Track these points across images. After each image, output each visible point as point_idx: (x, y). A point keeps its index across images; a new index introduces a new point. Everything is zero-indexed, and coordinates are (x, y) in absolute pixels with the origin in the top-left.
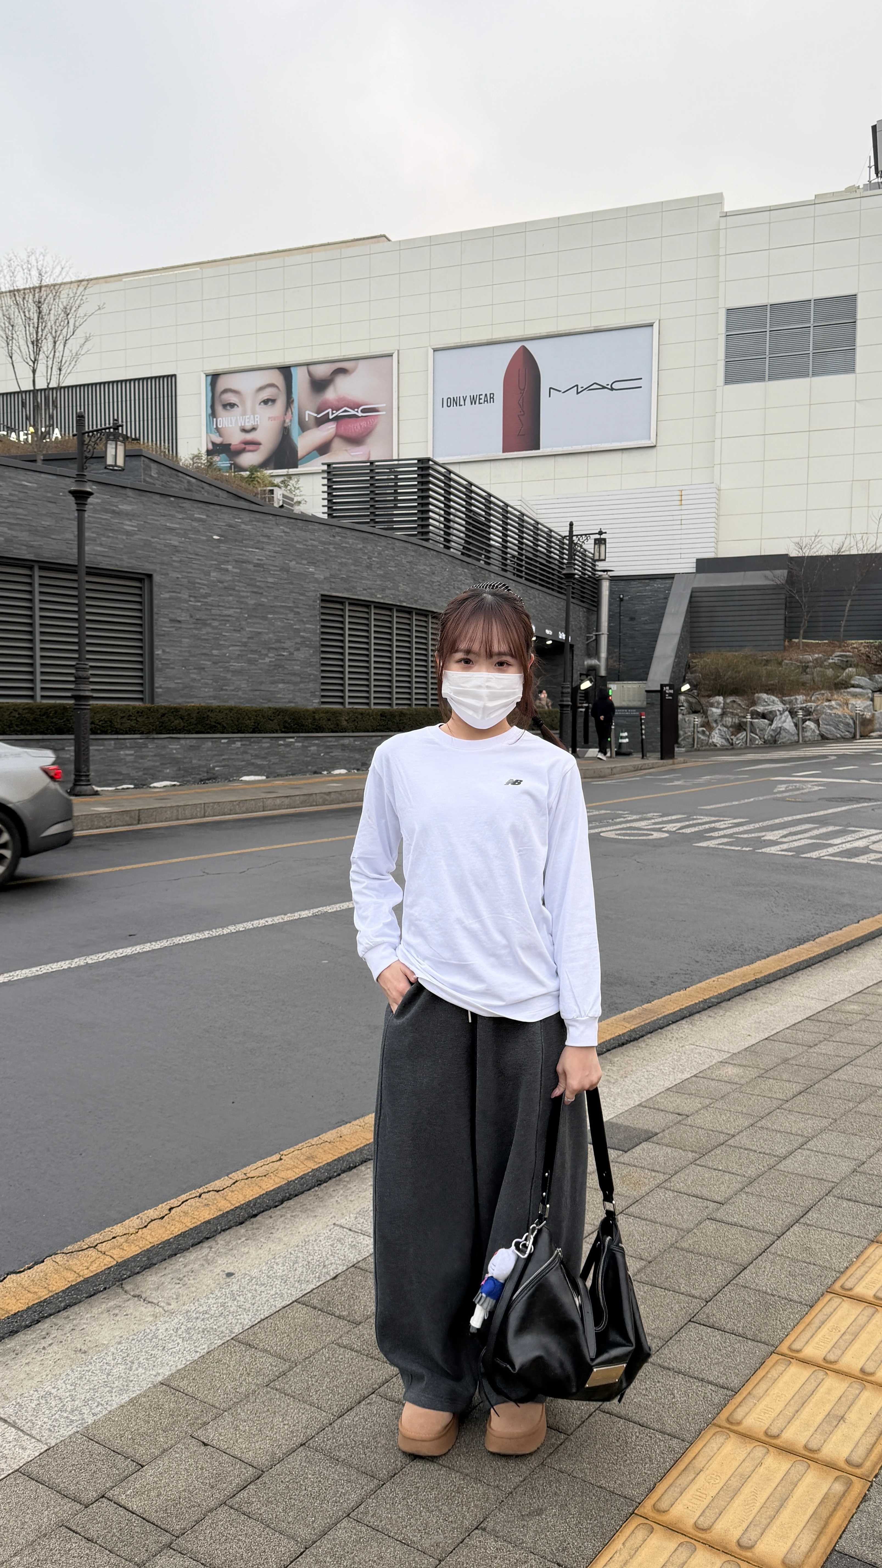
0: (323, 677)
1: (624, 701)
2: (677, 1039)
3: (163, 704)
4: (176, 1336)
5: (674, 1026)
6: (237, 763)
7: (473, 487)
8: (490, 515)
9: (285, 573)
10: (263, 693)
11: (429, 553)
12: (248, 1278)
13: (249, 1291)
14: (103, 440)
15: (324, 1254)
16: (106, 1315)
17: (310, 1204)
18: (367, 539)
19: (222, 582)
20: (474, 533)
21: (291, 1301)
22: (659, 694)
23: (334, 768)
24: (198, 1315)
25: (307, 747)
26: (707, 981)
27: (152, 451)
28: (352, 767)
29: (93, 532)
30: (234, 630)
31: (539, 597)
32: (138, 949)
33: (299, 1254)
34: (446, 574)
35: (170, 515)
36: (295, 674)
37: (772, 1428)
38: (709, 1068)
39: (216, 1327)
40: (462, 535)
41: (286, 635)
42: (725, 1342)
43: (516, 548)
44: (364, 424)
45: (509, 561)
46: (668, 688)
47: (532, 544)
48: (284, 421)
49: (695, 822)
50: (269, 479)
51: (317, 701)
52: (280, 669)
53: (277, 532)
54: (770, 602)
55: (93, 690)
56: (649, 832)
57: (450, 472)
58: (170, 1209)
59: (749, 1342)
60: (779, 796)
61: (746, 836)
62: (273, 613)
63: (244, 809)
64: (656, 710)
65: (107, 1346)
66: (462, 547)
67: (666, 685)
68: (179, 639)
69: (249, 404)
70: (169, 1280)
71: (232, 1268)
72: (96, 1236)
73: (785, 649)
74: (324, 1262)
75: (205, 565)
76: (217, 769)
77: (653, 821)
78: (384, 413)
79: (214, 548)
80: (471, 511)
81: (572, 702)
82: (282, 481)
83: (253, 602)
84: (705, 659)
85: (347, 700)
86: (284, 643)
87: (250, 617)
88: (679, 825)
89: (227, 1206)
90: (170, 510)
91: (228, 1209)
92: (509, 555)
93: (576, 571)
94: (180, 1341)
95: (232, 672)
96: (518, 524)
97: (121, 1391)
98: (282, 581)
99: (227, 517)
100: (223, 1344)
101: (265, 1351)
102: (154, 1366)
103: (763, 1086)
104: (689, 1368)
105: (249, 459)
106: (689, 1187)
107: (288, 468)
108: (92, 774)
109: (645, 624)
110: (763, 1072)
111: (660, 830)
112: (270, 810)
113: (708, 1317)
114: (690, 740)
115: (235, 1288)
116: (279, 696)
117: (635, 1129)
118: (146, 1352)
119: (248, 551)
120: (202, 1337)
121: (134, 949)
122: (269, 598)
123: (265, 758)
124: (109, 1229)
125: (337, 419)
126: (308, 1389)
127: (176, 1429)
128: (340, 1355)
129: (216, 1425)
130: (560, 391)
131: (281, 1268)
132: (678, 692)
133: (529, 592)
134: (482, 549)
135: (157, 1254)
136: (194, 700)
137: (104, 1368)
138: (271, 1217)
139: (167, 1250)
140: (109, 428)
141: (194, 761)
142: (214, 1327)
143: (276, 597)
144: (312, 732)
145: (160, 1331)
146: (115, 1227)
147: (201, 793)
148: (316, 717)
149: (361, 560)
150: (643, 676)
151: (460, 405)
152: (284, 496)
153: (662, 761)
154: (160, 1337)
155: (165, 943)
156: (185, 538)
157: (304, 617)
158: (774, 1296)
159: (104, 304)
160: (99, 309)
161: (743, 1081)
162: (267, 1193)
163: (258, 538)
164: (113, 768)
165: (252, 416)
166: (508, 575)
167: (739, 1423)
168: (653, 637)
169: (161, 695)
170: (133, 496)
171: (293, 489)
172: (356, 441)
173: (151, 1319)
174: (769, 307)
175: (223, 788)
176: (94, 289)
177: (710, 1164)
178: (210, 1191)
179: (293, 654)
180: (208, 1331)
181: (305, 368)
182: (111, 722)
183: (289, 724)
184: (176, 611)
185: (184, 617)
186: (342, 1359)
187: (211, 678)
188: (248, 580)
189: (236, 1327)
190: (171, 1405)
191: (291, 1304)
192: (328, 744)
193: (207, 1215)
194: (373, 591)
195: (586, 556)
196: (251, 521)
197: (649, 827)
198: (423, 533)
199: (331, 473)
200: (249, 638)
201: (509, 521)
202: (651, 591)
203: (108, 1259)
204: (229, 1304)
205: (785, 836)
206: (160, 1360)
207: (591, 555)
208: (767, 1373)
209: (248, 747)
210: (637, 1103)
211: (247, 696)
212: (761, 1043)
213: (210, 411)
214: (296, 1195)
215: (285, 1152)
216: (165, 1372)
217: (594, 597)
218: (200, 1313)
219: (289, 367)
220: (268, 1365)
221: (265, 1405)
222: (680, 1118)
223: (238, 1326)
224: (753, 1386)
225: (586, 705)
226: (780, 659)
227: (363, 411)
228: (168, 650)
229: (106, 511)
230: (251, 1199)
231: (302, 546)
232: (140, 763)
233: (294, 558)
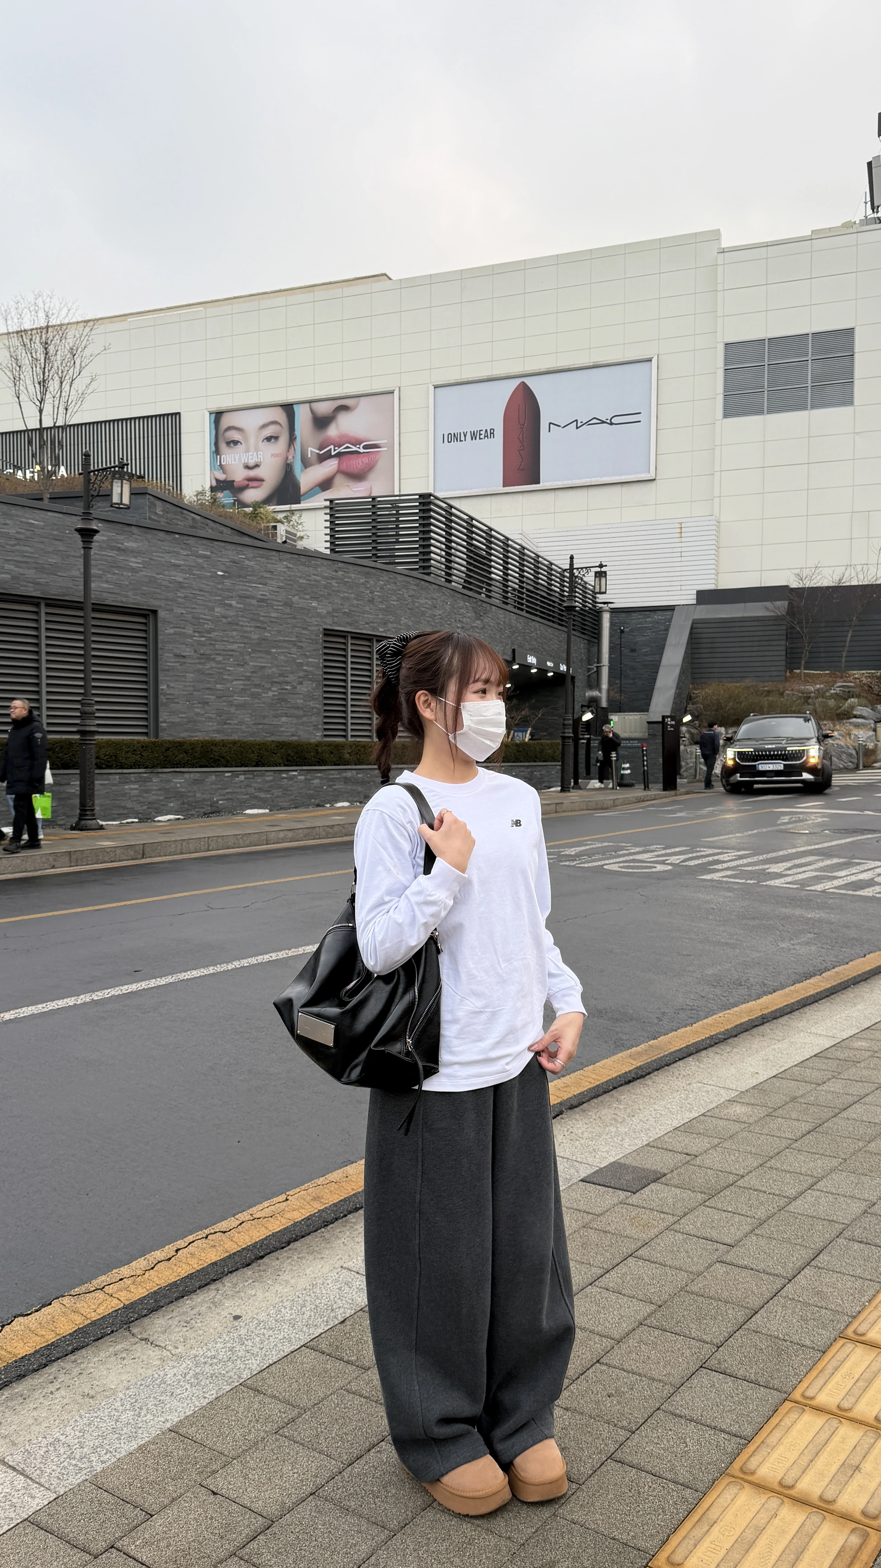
0: (325, 711)
1: (626, 732)
2: (684, 1076)
3: (167, 738)
4: (184, 1381)
5: (680, 1063)
6: (240, 797)
7: (474, 522)
8: (491, 548)
9: (288, 608)
10: (266, 727)
11: (430, 587)
12: (256, 1322)
13: (257, 1335)
14: (109, 478)
15: (332, 1297)
16: (113, 1359)
17: (317, 1246)
18: (369, 574)
19: (225, 617)
20: (475, 566)
21: (299, 1346)
22: (661, 725)
23: (337, 802)
24: (206, 1360)
25: (310, 780)
26: (714, 1017)
27: (157, 489)
28: (355, 799)
29: (99, 570)
30: (238, 665)
31: (540, 630)
32: (143, 985)
33: (307, 1298)
34: (448, 607)
35: (174, 552)
36: (298, 708)
37: (786, 1478)
38: (717, 1107)
39: (224, 1372)
40: (463, 569)
41: (288, 669)
42: (737, 1389)
43: (517, 581)
44: (365, 460)
45: (509, 594)
46: (669, 719)
47: (532, 577)
48: (287, 458)
49: (698, 854)
50: (273, 515)
51: (320, 734)
52: (283, 703)
53: (280, 567)
54: (771, 633)
55: (98, 725)
56: (652, 865)
57: (451, 507)
58: (177, 1251)
59: (762, 1389)
60: (783, 827)
61: (750, 868)
62: (277, 647)
63: (247, 843)
64: (657, 741)
65: (114, 1392)
66: (463, 581)
67: (668, 717)
68: (184, 674)
69: (252, 441)
70: (176, 1323)
71: (239, 1311)
72: (103, 1278)
73: (786, 680)
74: (332, 1306)
75: (210, 601)
76: (220, 802)
77: (656, 853)
78: (386, 449)
79: (218, 583)
80: (472, 545)
81: (573, 733)
82: (285, 517)
83: (256, 637)
84: (707, 690)
85: (350, 733)
86: (287, 677)
87: (254, 651)
88: (682, 857)
89: (233, 1248)
90: (175, 547)
91: (234, 1251)
92: (510, 588)
93: (577, 604)
94: (188, 1386)
95: (236, 706)
96: (519, 557)
97: (131, 1438)
98: (285, 616)
99: (231, 553)
100: (232, 1389)
101: (274, 1397)
102: (163, 1412)
103: (771, 1125)
104: (702, 1416)
105: (252, 495)
106: (698, 1229)
107: (291, 504)
108: (97, 808)
109: (646, 655)
110: (772, 1110)
111: (663, 863)
112: (274, 844)
113: (719, 1363)
114: (692, 771)
115: (243, 1332)
116: (282, 729)
117: (643, 1170)
118: (155, 1398)
119: (252, 587)
120: (210, 1383)
121: (139, 985)
122: (273, 633)
123: (268, 791)
124: (117, 1271)
125: (339, 455)
126: (317, 1436)
127: (185, 1477)
128: (349, 1400)
129: (225, 1474)
130: (559, 426)
131: (289, 1312)
132: (680, 723)
133: (530, 624)
134: (483, 582)
135: (165, 1296)
136: (199, 734)
137: (112, 1414)
138: (278, 1259)
139: (174, 1292)
140: (114, 467)
141: (198, 795)
142: (223, 1372)
143: (279, 632)
144: (315, 765)
145: (169, 1376)
146: (121, 1269)
147: (205, 826)
148: (319, 750)
149: (363, 594)
150: (644, 707)
151: (460, 441)
152: (287, 532)
153: (664, 792)
154: (168, 1383)
155: (170, 979)
156: (190, 575)
157: (307, 651)
158: (786, 1341)
159: (110, 344)
160: (105, 349)
161: (751, 1120)
162: (273, 1235)
163: (261, 574)
164: (118, 802)
165: (255, 453)
166: (509, 607)
167: (753, 1473)
168: (654, 668)
169: (165, 729)
170: (139, 534)
171: (296, 524)
172: (358, 476)
173: (158, 1362)
174: (767, 341)
175: (226, 822)
176: (100, 328)
177: (720, 1206)
178: (216, 1232)
179: (296, 688)
180: (216, 1377)
181: (307, 405)
182: (116, 756)
183: (292, 757)
184: (180, 646)
185: (188, 652)
186: (351, 1405)
187: (215, 712)
188: (252, 615)
189: (245, 1373)
190: (180, 1452)
191: (299, 1348)
192: (331, 777)
193: (213, 1256)
194: (376, 625)
195: (586, 588)
196: (255, 557)
197: (652, 860)
198: (424, 568)
199: (333, 508)
200: (252, 672)
201: (510, 554)
202: (651, 622)
203: (116, 1301)
204: (237, 1349)
205: (789, 869)
206: (168, 1406)
207: (591, 588)
208: (780, 1421)
209: (252, 780)
210: (645, 1143)
211: (249, 729)
212: (769, 1081)
213: (213, 449)
214: (303, 1237)
215: (291, 1193)
216: (174, 1418)
217: (595, 629)
218: (208, 1358)
219: (292, 404)
220: (277, 1411)
221: (274, 1453)
222: (688, 1158)
223: (247, 1371)
224: (766, 1434)
225: (588, 736)
226: (782, 690)
227: (364, 448)
228: (172, 685)
229: (112, 548)
230: (257, 1240)
231: (305, 582)
232: (144, 797)
233: (297, 593)
